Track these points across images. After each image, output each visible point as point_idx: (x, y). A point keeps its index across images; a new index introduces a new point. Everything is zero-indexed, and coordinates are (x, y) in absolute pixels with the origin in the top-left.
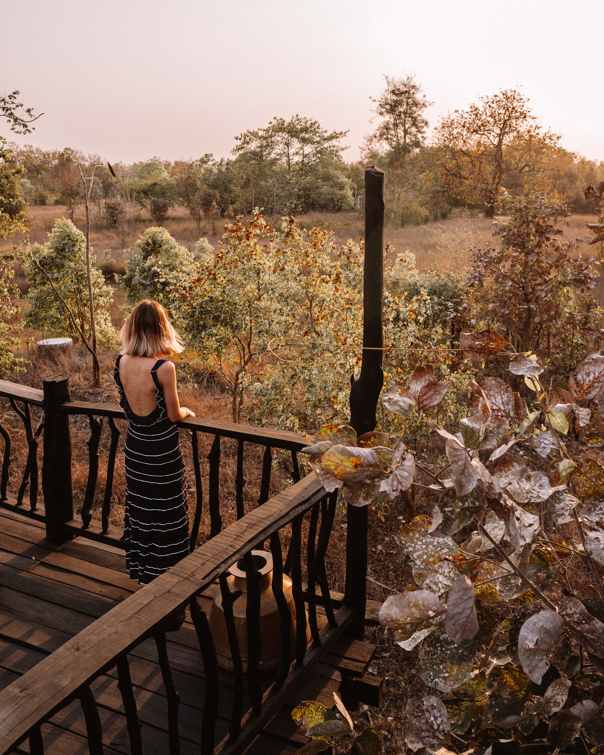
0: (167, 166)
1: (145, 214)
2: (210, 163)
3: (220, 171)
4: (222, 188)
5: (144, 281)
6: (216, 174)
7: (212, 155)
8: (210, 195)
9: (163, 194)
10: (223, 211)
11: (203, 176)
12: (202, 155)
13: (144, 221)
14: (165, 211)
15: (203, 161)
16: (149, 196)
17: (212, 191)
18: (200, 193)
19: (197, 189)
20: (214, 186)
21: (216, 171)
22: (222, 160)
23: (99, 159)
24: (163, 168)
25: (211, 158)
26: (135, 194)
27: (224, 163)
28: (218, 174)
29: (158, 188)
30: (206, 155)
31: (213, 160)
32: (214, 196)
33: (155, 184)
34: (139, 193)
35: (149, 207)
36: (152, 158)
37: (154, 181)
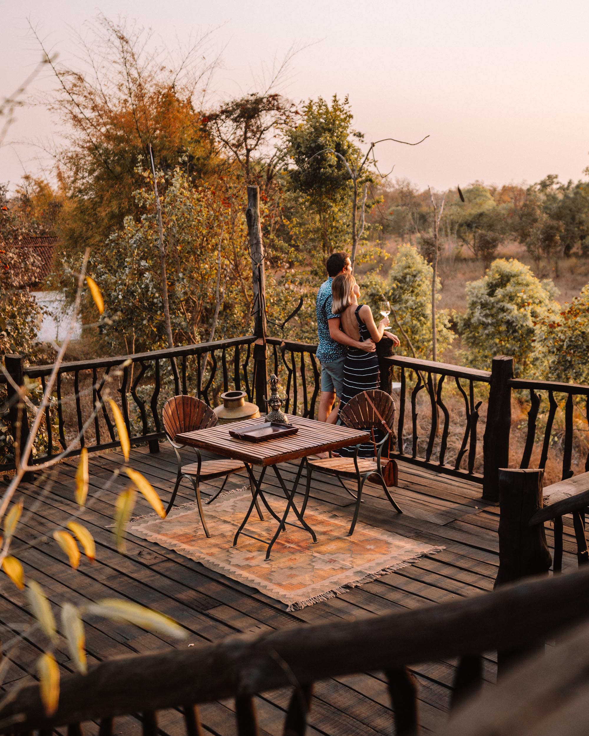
0: (493, 191)
1: (467, 251)
2: (555, 187)
3: (566, 196)
4: (569, 219)
5: (484, 319)
6: (560, 201)
7: (556, 177)
8: (552, 228)
9: (491, 227)
10: (568, 248)
11: (544, 203)
12: (543, 177)
13: (465, 259)
14: (495, 247)
15: (544, 185)
16: (474, 229)
17: (554, 223)
18: (540, 225)
19: (535, 220)
20: (558, 216)
21: (560, 196)
22: (570, 183)
23: (408, 185)
24: (489, 195)
25: (555, 180)
26: (456, 227)
27: (573, 186)
28: (564, 201)
29: (485, 220)
30: (549, 177)
31: (558, 183)
32: (558, 229)
33: (481, 215)
34: (461, 225)
35: (472, 243)
36: (473, 182)
37: (479, 211)
